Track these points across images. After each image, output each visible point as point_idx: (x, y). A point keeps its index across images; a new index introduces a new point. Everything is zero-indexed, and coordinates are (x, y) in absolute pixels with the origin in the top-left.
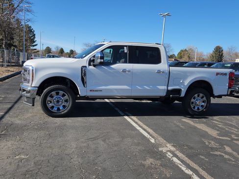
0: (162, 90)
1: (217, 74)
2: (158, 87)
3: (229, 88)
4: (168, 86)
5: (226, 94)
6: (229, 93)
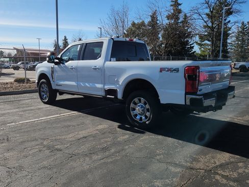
1: (162, 70)
2: (96, 85)
3: (186, 93)
4: (104, 84)
5: (184, 104)
6: (188, 103)
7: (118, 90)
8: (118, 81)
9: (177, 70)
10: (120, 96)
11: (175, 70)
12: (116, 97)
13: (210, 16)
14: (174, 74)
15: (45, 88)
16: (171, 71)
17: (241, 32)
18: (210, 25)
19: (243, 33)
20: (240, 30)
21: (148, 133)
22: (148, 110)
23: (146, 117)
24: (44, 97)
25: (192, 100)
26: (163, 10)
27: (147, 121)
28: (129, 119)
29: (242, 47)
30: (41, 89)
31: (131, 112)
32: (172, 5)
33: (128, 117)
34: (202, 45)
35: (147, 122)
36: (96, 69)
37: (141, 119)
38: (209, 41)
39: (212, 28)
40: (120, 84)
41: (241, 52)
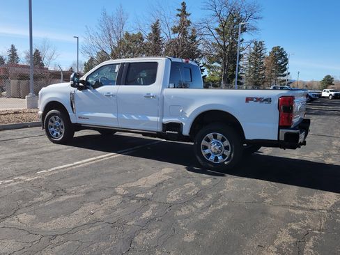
0: (155, 122)
1: (248, 99)
2: (149, 118)
3: (280, 127)
4: (162, 117)
5: (277, 139)
6: (282, 138)
7: (184, 124)
8: (183, 114)
9: (269, 100)
10: (186, 132)
11: (266, 100)
12: (180, 132)
13: (222, 32)
14: (264, 105)
15: (57, 122)
16: (261, 101)
17: (254, 53)
18: (222, 43)
19: (256, 55)
20: (253, 51)
21: (228, 176)
22: (227, 148)
23: (224, 156)
24: (55, 134)
25: (287, 134)
26: (171, 21)
27: (226, 161)
28: (200, 160)
29: (255, 72)
30: (50, 123)
31: (202, 151)
32: (178, 15)
33: (198, 158)
34: (212, 67)
35: (226, 163)
36: (149, 97)
37: (216, 159)
38: (219, 63)
39: (225, 48)
40: (188, 116)
41: (254, 78)
